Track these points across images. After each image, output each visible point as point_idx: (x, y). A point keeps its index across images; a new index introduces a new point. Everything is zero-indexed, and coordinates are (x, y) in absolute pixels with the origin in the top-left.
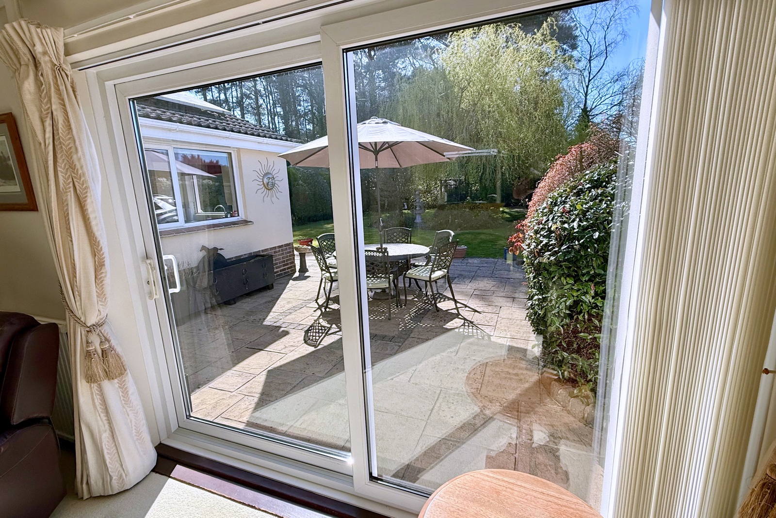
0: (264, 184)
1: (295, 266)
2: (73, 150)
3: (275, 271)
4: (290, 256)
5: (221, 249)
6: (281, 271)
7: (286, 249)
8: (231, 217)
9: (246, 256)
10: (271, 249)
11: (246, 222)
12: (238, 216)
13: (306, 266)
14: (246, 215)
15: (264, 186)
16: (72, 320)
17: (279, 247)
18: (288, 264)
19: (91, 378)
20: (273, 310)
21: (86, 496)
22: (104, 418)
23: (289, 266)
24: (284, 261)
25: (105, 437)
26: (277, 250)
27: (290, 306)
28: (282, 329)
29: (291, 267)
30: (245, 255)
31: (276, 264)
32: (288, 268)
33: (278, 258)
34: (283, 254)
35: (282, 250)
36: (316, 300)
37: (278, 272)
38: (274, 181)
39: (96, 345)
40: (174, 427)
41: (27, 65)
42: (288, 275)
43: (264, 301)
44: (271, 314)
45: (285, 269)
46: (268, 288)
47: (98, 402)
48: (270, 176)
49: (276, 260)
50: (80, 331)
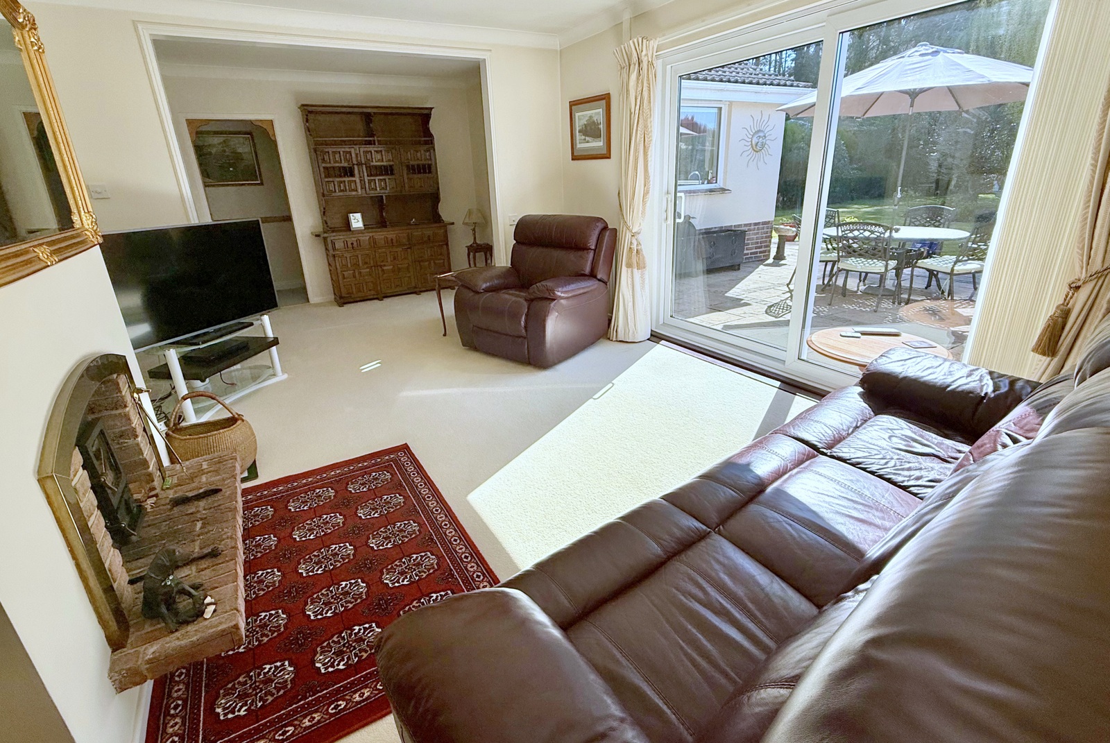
0: (752, 144)
1: (769, 251)
2: (649, 116)
3: (745, 252)
4: (766, 237)
5: (693, 218)
6: (751, 254)
7: (763, 228)
8: (708, 183)
9: (717, 230)
10: (746, 225)
11: (723, 190)
12: (716, 183)
13: (784, 253)
14: (725, 183)
15: (752, 147)
16: (625, 228)
17: (756, 224)
18: (761, 247)
19: (629, 265)
20: (737, 287)
21: (614, 339)
22: (631, 294)
23: (763, 249)
24: (757, 243)
25: (631, 304)
26: (752, 227)
27: (756, 286)
28: (743, 301)
29: (765, 252)
30: (715, 228)
31: (748, 244)
32: (761, 252)
33: (752, 237)
34: (758, 233)
35: (758, 229)
36: (788, 285)
37: (748, 254)
38: (764, 141)
39: (634, 247)
40: (661, 322)
41: (635, 65)
42: (760, 259)
43: (727, 279)
44: (734, 289)
45: (756, 253)
46: (734, 267)
47: (629, 282)
48: (761, 134)
49: (748, 239)
50: (628, 235)
